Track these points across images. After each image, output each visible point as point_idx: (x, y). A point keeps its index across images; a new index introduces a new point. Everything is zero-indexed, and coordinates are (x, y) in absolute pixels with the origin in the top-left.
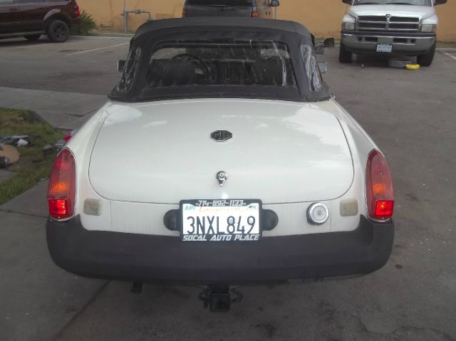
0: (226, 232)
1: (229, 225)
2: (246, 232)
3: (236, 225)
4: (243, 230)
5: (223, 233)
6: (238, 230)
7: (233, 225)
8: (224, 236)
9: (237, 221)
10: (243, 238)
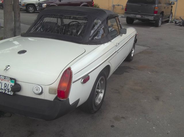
0: (4, 89)
1: (5, 86)
2: (9, 91)
3: (7, 87)
4: (9, 90)
5: (3, 89)
6: (7, 89)
7: (6, 87)
8: (3, 90)
9: (7, 85)
10: (8, 93)
